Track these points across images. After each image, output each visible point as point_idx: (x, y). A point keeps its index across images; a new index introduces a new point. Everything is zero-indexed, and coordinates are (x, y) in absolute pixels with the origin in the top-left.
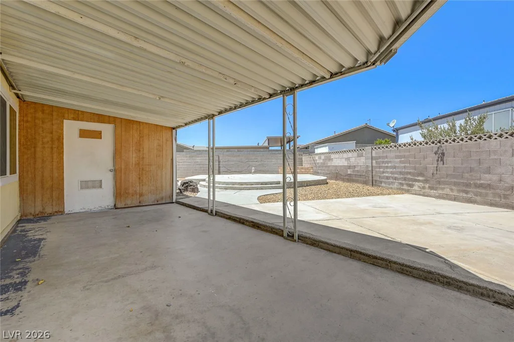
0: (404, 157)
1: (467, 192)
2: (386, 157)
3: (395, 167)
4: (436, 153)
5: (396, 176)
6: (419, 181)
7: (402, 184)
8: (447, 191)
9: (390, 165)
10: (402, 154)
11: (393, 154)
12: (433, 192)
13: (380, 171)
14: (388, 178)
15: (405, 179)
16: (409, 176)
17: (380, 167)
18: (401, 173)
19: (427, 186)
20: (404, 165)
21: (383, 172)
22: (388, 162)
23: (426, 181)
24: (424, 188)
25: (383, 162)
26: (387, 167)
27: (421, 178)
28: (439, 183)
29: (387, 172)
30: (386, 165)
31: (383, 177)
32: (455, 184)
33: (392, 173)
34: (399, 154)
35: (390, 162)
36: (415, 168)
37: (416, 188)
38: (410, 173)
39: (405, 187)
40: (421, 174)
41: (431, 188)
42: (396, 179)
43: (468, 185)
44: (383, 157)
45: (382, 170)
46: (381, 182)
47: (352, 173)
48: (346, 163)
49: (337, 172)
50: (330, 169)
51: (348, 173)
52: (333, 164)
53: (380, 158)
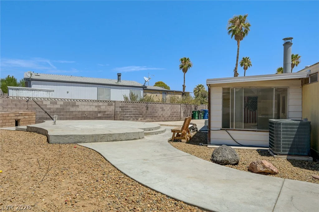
0: (136, 107)
1: (152, 119)
2: (127, 107)
3: (131, 112)
4: (146, 107)
5: (132, 115)
8: (148, 119)
9: (129, 111)
11: (130, 106)
13: (124, 114)
14: (127, 117)
15: (135, 117)
17: (124, 112)
18: (134, 114)
19: (143, 118)
20: (135, 111)
21: (125, 114)
22: (128, 110)
23: (143, 117)
24: (142, 119)
25: (125, 110)
26: (127, 112)
27: (141, 116)
28: (146, 117)
29: (128, 114)
30: (127, 111)
31: (125, 117)
32: (150, 117)
33: (130, 114)
34: (133, 106)
35: (129, 109)
36: (139, 112)
37: (139, 120)
38: (137, 114)
40: (141, 114)
41: (144, 119)
42: (131, 117)
43: (153, 117)
44: (126, 107)
47: (102, 116)
48: (96, 110)
49: (85, 116)
50: (74, 113)
51: (98, 116)
52: (79, 109)
53: (124, 107)
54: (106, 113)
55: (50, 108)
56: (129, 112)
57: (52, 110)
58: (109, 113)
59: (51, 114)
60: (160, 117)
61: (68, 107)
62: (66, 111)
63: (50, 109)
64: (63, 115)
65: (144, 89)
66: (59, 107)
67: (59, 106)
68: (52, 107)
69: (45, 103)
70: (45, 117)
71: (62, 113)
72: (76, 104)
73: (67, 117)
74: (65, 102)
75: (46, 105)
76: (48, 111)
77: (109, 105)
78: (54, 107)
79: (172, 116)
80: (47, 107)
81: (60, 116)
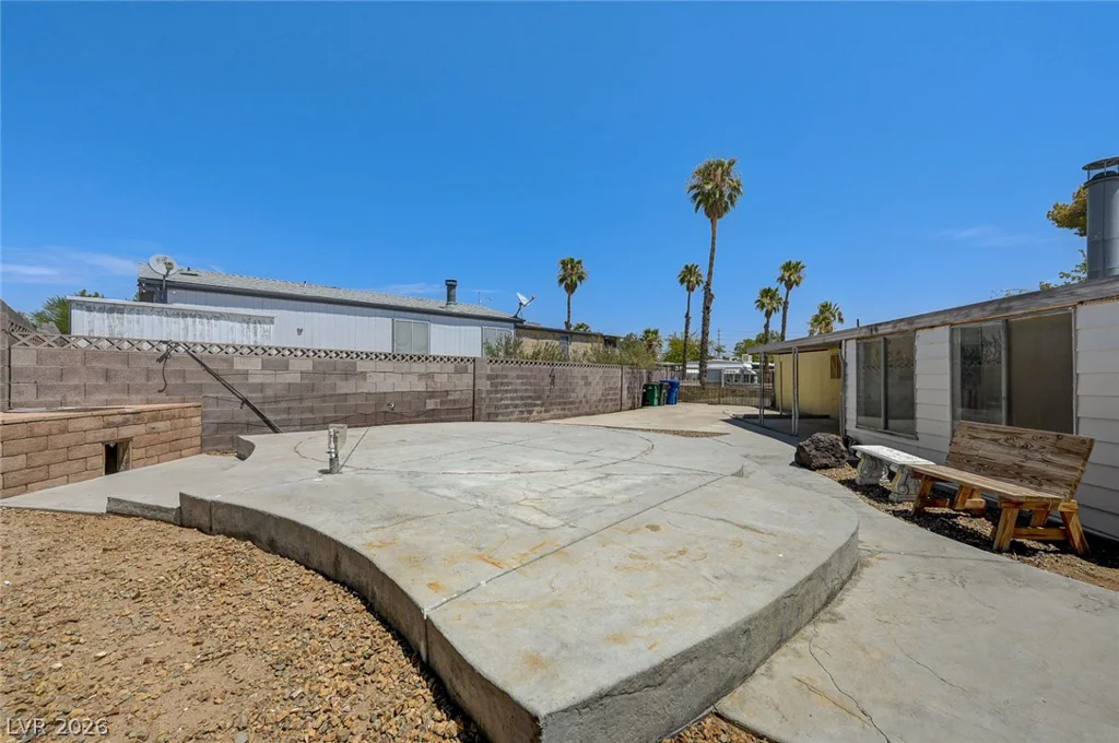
0: (526, 377)
1: (564, 409)
2: (506, 376)
3: (516, 391)
4: (550, 376)
5: (517, 402)
6: (535, 405)
7: (522, 412)
8: (555, 412)
9: (510, 387)
10: (524, 373)
11: (513, 374)
12: (547, 415)
13: (497, 398)
14: (507, 407)
15: (525, 405)
16: (529, 401)
17: (496, 392)
18: (522, 398)
19: (543, 409)
20: (525, 387)
21: (501, 399)
22: (508, 384)
23: (542, 405)
24: (541, 412)
25: (502, 384)
26: (507, 391)
27: (539, 402)
28: (551, 404)
29: (507, 398)
30: (506, 388)
31: (501, 406)
32: (560, 404)
33: (513, 399)
34: (520, 373)
35: (511, 384)
36: (535, 391)
37: (535, 413)
38: (530, 397)
39: (525, 415)
40: (539, 398)
41: (546, 411)
42: (516, 406)
43: (565, 403)
45: (499, 396)
46: (497, 416)
47: (439, 407)
48: (420, 387)
49: (385, 408)
50: (352, 402)
51: (428, 408)
52: (366, 387)
53: (497, 376)
54: (449, 398)
55: (262, 384)
56: (511, 391)
57: (269, 392)
58: (455, 396)
59: (266, 406)
60: (581, 402)
61: (330, 380)
62: (324, 396)
63: (261, 387)
64: (312, 410)
65: (516, 327)
66: (298, 381)
67: (295, 378)
68: (269, 380)
69: (239, 365)
70: (244, 419)
71: (307, 404)
72: (359, 370)
73: (325, 418)
74: (320, 363)
75: (246, 373)
76: (253, 397)
77: (457, 371)
78: (278, 381)
79: (606, 400)
80: (252, 380)
81: (302, 413)
